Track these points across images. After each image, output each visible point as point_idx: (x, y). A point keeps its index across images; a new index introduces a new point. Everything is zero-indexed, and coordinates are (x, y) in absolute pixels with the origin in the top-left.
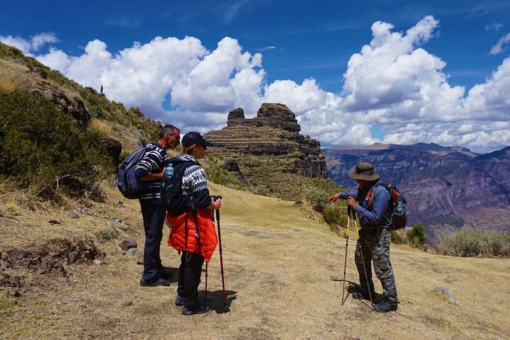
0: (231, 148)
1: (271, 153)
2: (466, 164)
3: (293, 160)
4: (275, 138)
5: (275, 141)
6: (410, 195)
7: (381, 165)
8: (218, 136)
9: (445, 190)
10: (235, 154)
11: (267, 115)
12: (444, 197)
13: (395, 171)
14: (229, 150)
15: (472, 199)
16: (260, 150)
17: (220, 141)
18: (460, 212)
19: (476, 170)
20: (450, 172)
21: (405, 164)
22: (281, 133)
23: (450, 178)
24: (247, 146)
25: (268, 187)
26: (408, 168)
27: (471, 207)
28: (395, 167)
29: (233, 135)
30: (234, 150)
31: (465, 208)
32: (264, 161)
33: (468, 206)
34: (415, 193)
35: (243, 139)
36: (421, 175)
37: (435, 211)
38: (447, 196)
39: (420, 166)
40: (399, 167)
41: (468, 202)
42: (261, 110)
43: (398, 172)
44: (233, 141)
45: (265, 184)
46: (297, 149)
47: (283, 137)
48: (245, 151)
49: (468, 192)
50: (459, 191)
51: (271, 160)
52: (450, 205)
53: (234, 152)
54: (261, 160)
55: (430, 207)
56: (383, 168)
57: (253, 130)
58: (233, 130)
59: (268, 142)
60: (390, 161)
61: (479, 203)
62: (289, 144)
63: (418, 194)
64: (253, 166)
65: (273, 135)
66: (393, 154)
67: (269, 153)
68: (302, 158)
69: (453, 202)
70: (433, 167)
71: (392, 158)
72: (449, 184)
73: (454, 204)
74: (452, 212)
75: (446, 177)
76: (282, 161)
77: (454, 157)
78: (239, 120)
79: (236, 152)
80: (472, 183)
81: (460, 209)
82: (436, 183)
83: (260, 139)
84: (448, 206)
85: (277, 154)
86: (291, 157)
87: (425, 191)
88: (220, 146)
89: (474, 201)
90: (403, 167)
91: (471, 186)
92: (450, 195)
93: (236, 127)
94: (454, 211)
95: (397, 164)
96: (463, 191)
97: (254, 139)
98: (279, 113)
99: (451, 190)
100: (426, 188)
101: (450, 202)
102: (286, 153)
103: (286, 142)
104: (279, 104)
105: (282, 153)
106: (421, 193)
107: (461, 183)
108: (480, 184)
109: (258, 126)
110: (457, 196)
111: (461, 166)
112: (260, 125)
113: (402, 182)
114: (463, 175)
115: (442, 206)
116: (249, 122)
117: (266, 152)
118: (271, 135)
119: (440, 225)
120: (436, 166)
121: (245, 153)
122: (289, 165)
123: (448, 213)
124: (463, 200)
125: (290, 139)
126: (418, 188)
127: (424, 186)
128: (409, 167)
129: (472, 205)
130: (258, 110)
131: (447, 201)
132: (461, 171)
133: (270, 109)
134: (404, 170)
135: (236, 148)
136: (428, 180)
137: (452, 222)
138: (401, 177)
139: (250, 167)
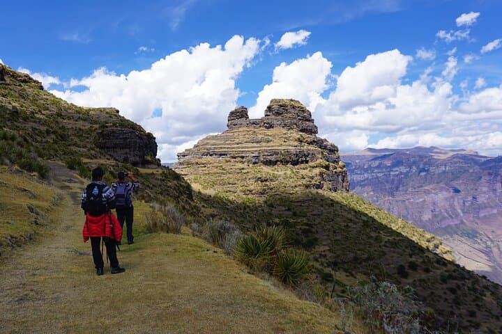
0: (235, 158)
1: (287, 162)
2: (477, 168)
3: (317, 171)
4: (291, 143)
5: (292, 147)
6: (411, 203)
7: (376, 171)
8: (218, 142)
9: (452, 197)
10: (241, 165)
11: (278, 114)
12: (452, 206)
13: (391, 178)
14: (232, 160)
15: (486, 207)
16: (273, 158)
17: (221, 148)
18: (472, 222)
19: (490, 174)
20: (458, 178)
21: (403, 169)
22: (299, 136)
23: (457, 184)
24: (256, 154)
25: (289, 210)
26: (406, 174)
27: (485, 216)
28: (391, 173)
29: (237, 141)
30: (239, 159)
31: (478, 218)
32: (280, 173)
33: (482, 215)
34: (417, 201)
35: (251, 145)
36: (422, 181)
37: (441, 220)
38: (456, 203)
39: (421, 172)
40: (397, 173)
41: (481, 211)
42: (269, 108)
43: (396, 178)
44: (239, 148)
45: (284, 206)
46: (320, 156)
47: (301, 142)
48: (254, 160)
49: (482, 199)
50: (470, 198)
51: (289, 172)
52: (459, 214)
53: (241, 162)
54: (276, 173)
55: (435, 216)
56: (378, 175)
57: (261, 133)
58: (236, 134)
59: (283, 148)
60: (387, 167)
61: (495, 211)
62: (309, 150)
63: (421, 202)
64: (266, 181)
65: (288, 139)
66: (390, 159)
67: (285, 162)
68: (327, 167)
69: (463, 210)
70: (437, 172)
71: (388, 163)
72: (457, 191)
73: (463, 213)
74: (462, 222)
75: (451, 183)
76: (303, 172)
77: (461, 161)
78: (243, 120)
79: (243, 163)
80: (485, 189)
81: (471, 219)
82: (441, 189)
83: (271, 144)
84: (457, 215)
85: (295, 163)
86: (314, 167)
87: (429, 198)
88: (221, 155)
89: (489, 209)
90: (401, 173)
91: (484, 193)
92: (459, 203)
93: (240, 129)
94: (465, 221)
95: (394, 169)
96: (474, 198)
97: (264, 144)
98: (292, 111)
99: (460, 197)
100: (430, 196)
101: (459, 211)
102: (307, 162)
103: (306, 147)
104: (292, 100)
105: (302, 162)
106: (424, 201)
107: (472, 189)
108: (495, 190)
109: (268, 128)
110: (467, 204)
111: (471, 171)
112: (271, 126)
113: (401, 189)
114: (472, 180)
115: (450, 216)
116: (255, 123)
117: (281, 161)
118: (285, 140)
119: (449, 236)
120: (440, 172)
121: (255, 163)
122: (312, 178)
123: (457, 222)
124: (476, 208)
125: (310, 143)
126: (420, 196)
127: (427, 192)
128: (408, 172)
129: (487, 214)
130: (266, 108)
131: (455, 209)
132: (471, 176)
133: (281, 106)
134: (403, 176)
135: (243, 157)
136: (431, 186)
137: (463, 233)
138: (400, 184)
139: (262, 181)
